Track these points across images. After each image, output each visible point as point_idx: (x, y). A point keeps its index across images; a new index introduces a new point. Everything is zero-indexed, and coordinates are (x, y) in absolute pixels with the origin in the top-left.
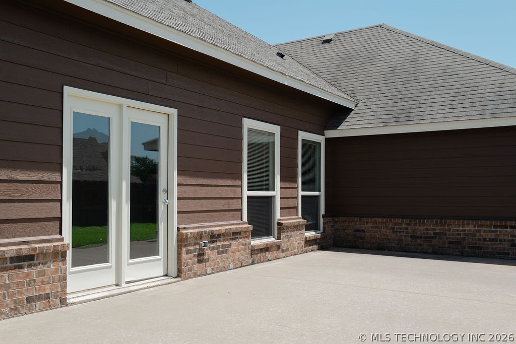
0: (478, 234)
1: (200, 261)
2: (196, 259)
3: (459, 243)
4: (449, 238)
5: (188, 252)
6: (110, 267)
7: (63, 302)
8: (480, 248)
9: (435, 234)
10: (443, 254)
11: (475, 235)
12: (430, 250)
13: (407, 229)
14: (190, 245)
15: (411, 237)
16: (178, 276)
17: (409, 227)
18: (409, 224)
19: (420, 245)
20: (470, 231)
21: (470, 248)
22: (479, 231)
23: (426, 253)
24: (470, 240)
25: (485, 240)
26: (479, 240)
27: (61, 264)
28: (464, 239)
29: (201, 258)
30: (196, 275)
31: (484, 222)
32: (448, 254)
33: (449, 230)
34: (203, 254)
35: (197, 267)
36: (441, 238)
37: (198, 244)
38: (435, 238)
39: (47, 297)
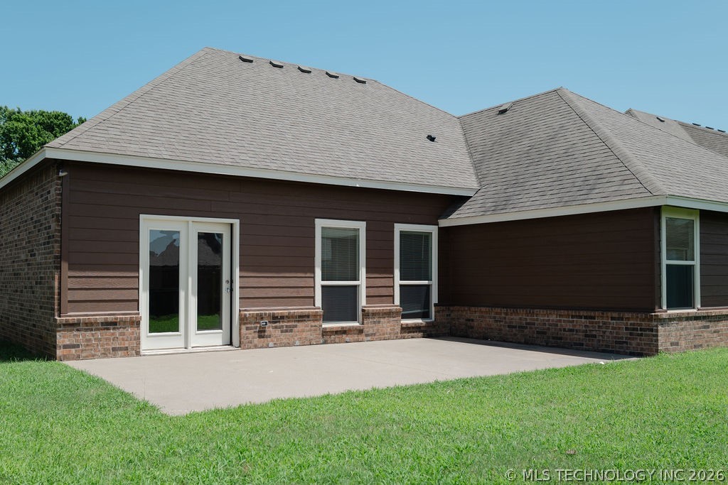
0: (559, 324)
1: (260, 337)
2: (257, 335)
3: (545, 333)
4: (538, 328)
5: (247, 329)
6: (180, 335)
7: (138, 353)
8: (561, 338)
9: (527, 324)
10: (533, 344)
11: (557, 325)
12: (523, 341)
13: (505, 318)
14: (250, 323)
15: (509, 326)
16: (240, 346)
17: (507, 317)
18: (506, 314)
19: (515, 335)
20: (553, 321)
21: (554, 338)
22: (560, 321)
23: (519, 343)
24: (553, 330)
25: (565, 330)
26: (560, 330)
27: (136, 329)
28: (549, 329)
29: (263, 334)
30: (256, 347)
31: (562, 312)
32: (536, 344)
33: (537, 320)
34: (264, 331)
35: (256, 341)
36: (531, 328)
37: (259, 323)
38: (527, 328)
39: (126, 349)
